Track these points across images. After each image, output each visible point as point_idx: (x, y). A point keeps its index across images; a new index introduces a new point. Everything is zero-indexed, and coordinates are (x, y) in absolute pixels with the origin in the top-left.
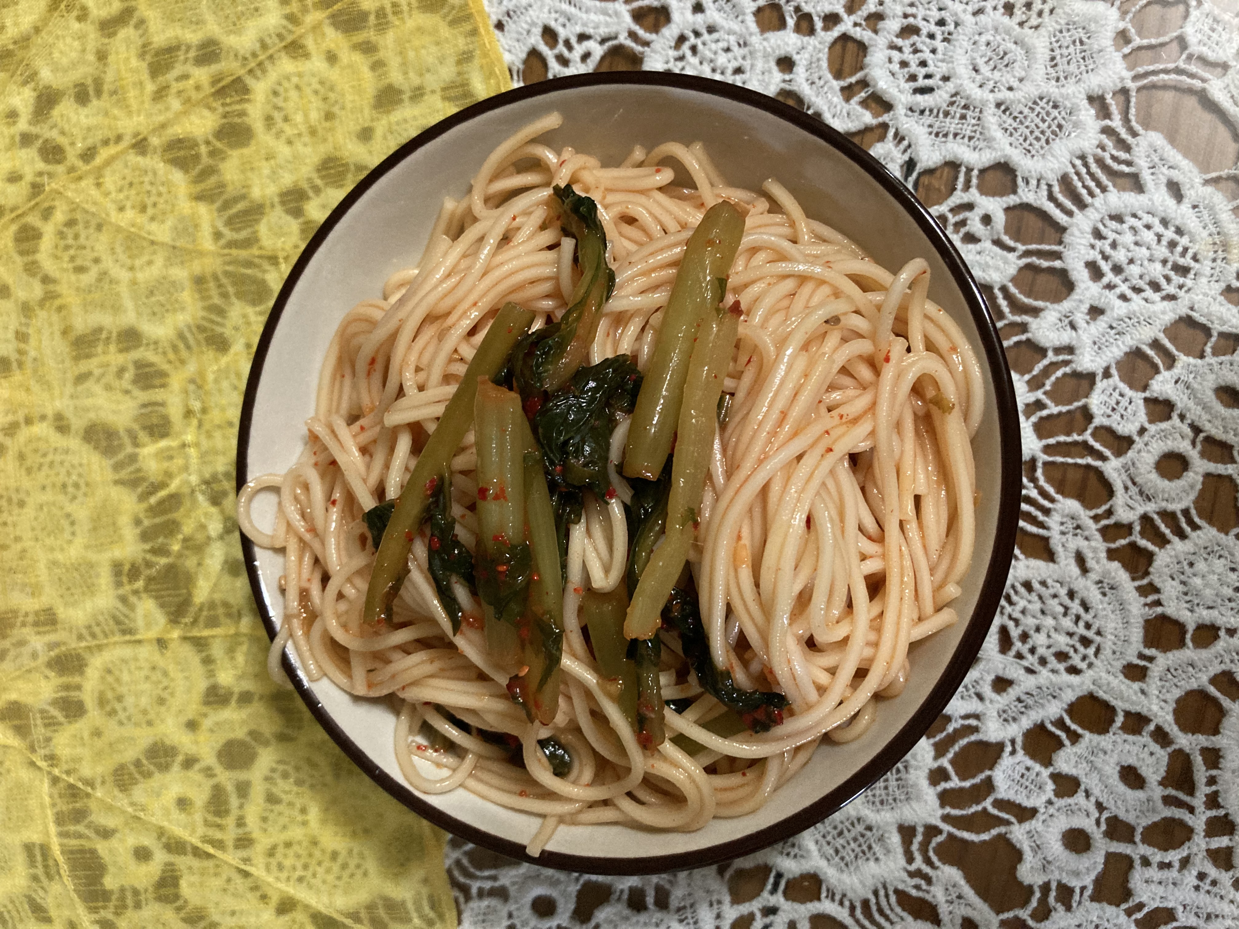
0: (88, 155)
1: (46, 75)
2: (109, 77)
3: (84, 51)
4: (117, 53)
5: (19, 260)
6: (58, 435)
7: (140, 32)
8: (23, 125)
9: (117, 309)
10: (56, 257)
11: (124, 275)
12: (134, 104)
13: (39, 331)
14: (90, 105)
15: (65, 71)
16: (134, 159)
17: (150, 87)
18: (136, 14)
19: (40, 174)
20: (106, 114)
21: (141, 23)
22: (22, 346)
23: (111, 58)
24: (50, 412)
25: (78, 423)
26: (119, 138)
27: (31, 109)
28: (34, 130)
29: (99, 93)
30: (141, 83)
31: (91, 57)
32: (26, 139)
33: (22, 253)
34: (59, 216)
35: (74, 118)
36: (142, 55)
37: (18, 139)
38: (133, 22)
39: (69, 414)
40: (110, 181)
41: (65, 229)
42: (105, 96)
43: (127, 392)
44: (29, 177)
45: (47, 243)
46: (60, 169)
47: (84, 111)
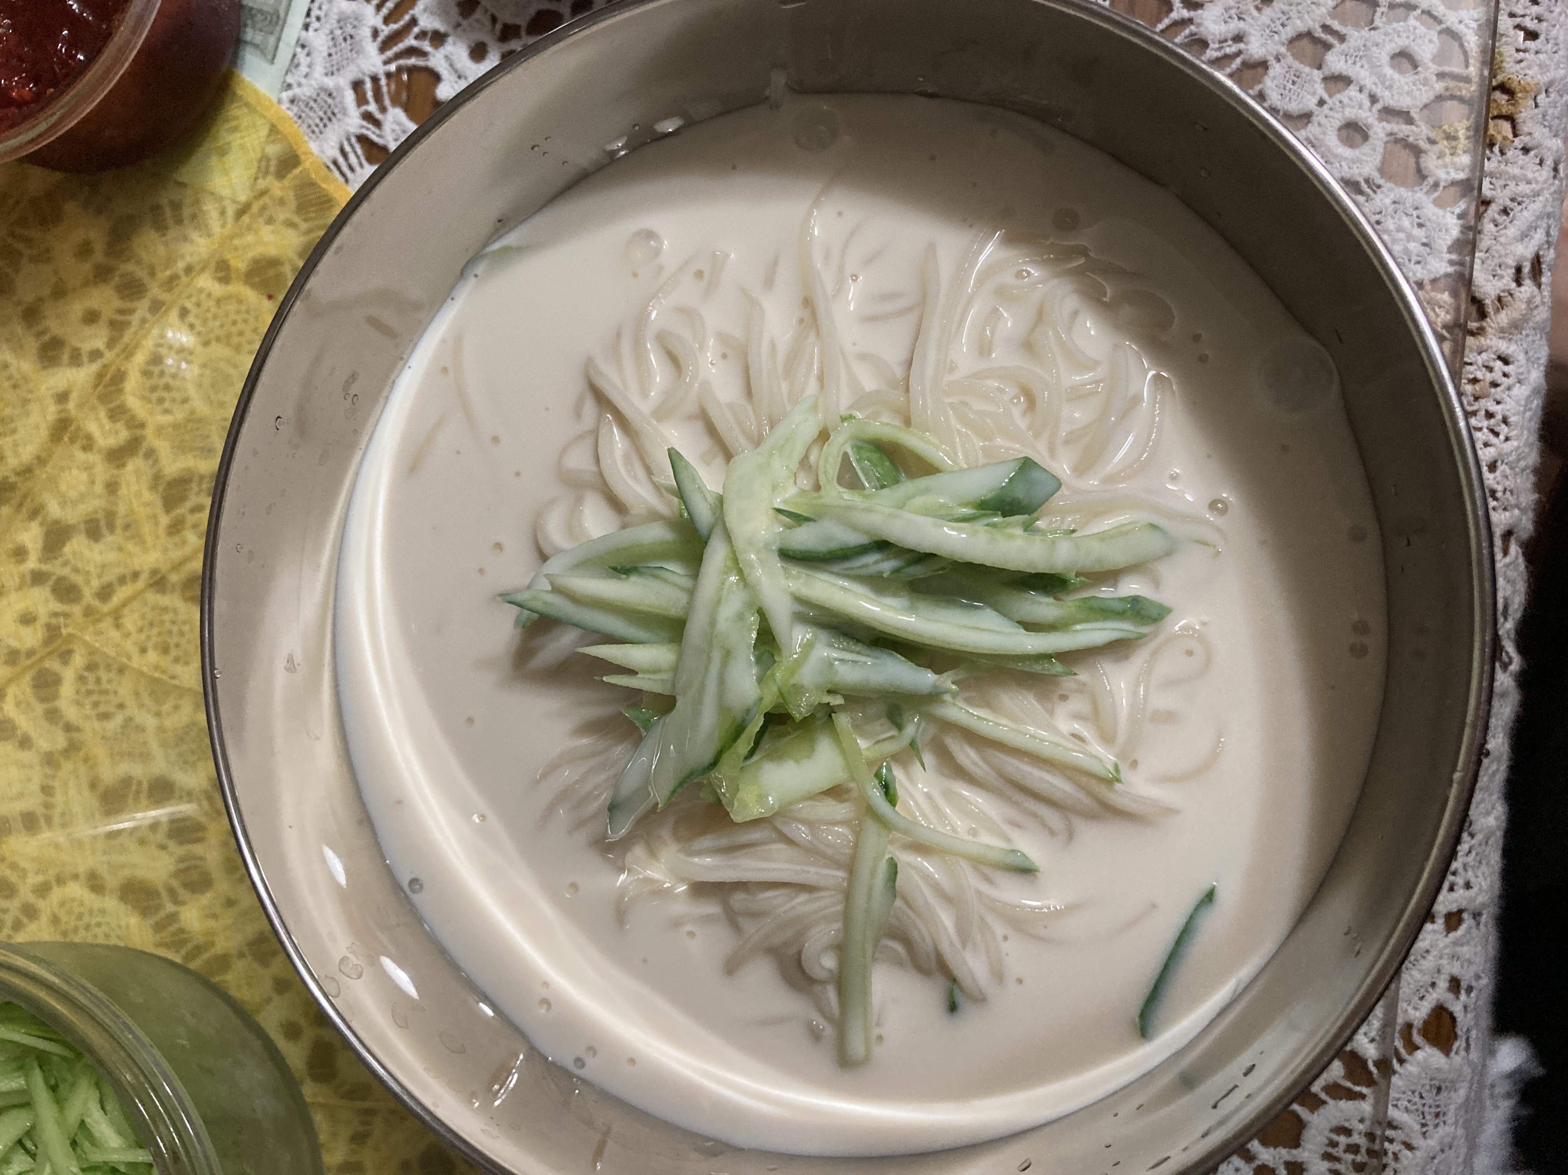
0: (105, 593)
1: (54, 509)
2: (122, 509)
3: (93, 483)
4: (128, 485)
5: (39, 708)
6: (93, 896)
7: (151, 462)
8: (32, 563)
9: (145, 757)
10: (78, 703)
11: (151, 722)
12: (149, 539)
13: (66, 784)
14: (103, 540)
15: (75, 503)
16: (153, 597)
17: (165, 520)
18: (145, 445)
19: (56, 615)
20: (120, 549)
21: (150, 454)
22: (49, 799)
23: (123, 491)
24: (82, 869)
25: (112, 881)
26: (136, 575)
27: (40, 545)
28: (45, 568)
29: (111, 528)
30: (155, 516)
31: (99, 488)
32: (38, 578)
33: (42, 700)
34: (79, 660)
35: (87, 553)
36: (154, 487)
37: (28, 578)
38: (141, 452)
39: (103, 871)
40: (130, 622)
41: (86, 674)
42: (119, 531)
43: (163, 847)
44: (43, 618)
45: (67, 689)
46: (76, 610)
47: (97, 547)
